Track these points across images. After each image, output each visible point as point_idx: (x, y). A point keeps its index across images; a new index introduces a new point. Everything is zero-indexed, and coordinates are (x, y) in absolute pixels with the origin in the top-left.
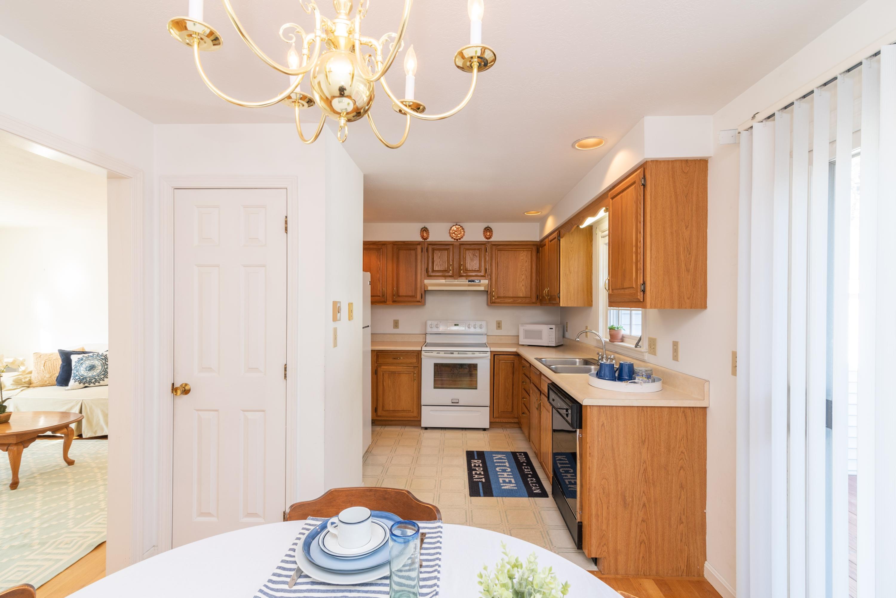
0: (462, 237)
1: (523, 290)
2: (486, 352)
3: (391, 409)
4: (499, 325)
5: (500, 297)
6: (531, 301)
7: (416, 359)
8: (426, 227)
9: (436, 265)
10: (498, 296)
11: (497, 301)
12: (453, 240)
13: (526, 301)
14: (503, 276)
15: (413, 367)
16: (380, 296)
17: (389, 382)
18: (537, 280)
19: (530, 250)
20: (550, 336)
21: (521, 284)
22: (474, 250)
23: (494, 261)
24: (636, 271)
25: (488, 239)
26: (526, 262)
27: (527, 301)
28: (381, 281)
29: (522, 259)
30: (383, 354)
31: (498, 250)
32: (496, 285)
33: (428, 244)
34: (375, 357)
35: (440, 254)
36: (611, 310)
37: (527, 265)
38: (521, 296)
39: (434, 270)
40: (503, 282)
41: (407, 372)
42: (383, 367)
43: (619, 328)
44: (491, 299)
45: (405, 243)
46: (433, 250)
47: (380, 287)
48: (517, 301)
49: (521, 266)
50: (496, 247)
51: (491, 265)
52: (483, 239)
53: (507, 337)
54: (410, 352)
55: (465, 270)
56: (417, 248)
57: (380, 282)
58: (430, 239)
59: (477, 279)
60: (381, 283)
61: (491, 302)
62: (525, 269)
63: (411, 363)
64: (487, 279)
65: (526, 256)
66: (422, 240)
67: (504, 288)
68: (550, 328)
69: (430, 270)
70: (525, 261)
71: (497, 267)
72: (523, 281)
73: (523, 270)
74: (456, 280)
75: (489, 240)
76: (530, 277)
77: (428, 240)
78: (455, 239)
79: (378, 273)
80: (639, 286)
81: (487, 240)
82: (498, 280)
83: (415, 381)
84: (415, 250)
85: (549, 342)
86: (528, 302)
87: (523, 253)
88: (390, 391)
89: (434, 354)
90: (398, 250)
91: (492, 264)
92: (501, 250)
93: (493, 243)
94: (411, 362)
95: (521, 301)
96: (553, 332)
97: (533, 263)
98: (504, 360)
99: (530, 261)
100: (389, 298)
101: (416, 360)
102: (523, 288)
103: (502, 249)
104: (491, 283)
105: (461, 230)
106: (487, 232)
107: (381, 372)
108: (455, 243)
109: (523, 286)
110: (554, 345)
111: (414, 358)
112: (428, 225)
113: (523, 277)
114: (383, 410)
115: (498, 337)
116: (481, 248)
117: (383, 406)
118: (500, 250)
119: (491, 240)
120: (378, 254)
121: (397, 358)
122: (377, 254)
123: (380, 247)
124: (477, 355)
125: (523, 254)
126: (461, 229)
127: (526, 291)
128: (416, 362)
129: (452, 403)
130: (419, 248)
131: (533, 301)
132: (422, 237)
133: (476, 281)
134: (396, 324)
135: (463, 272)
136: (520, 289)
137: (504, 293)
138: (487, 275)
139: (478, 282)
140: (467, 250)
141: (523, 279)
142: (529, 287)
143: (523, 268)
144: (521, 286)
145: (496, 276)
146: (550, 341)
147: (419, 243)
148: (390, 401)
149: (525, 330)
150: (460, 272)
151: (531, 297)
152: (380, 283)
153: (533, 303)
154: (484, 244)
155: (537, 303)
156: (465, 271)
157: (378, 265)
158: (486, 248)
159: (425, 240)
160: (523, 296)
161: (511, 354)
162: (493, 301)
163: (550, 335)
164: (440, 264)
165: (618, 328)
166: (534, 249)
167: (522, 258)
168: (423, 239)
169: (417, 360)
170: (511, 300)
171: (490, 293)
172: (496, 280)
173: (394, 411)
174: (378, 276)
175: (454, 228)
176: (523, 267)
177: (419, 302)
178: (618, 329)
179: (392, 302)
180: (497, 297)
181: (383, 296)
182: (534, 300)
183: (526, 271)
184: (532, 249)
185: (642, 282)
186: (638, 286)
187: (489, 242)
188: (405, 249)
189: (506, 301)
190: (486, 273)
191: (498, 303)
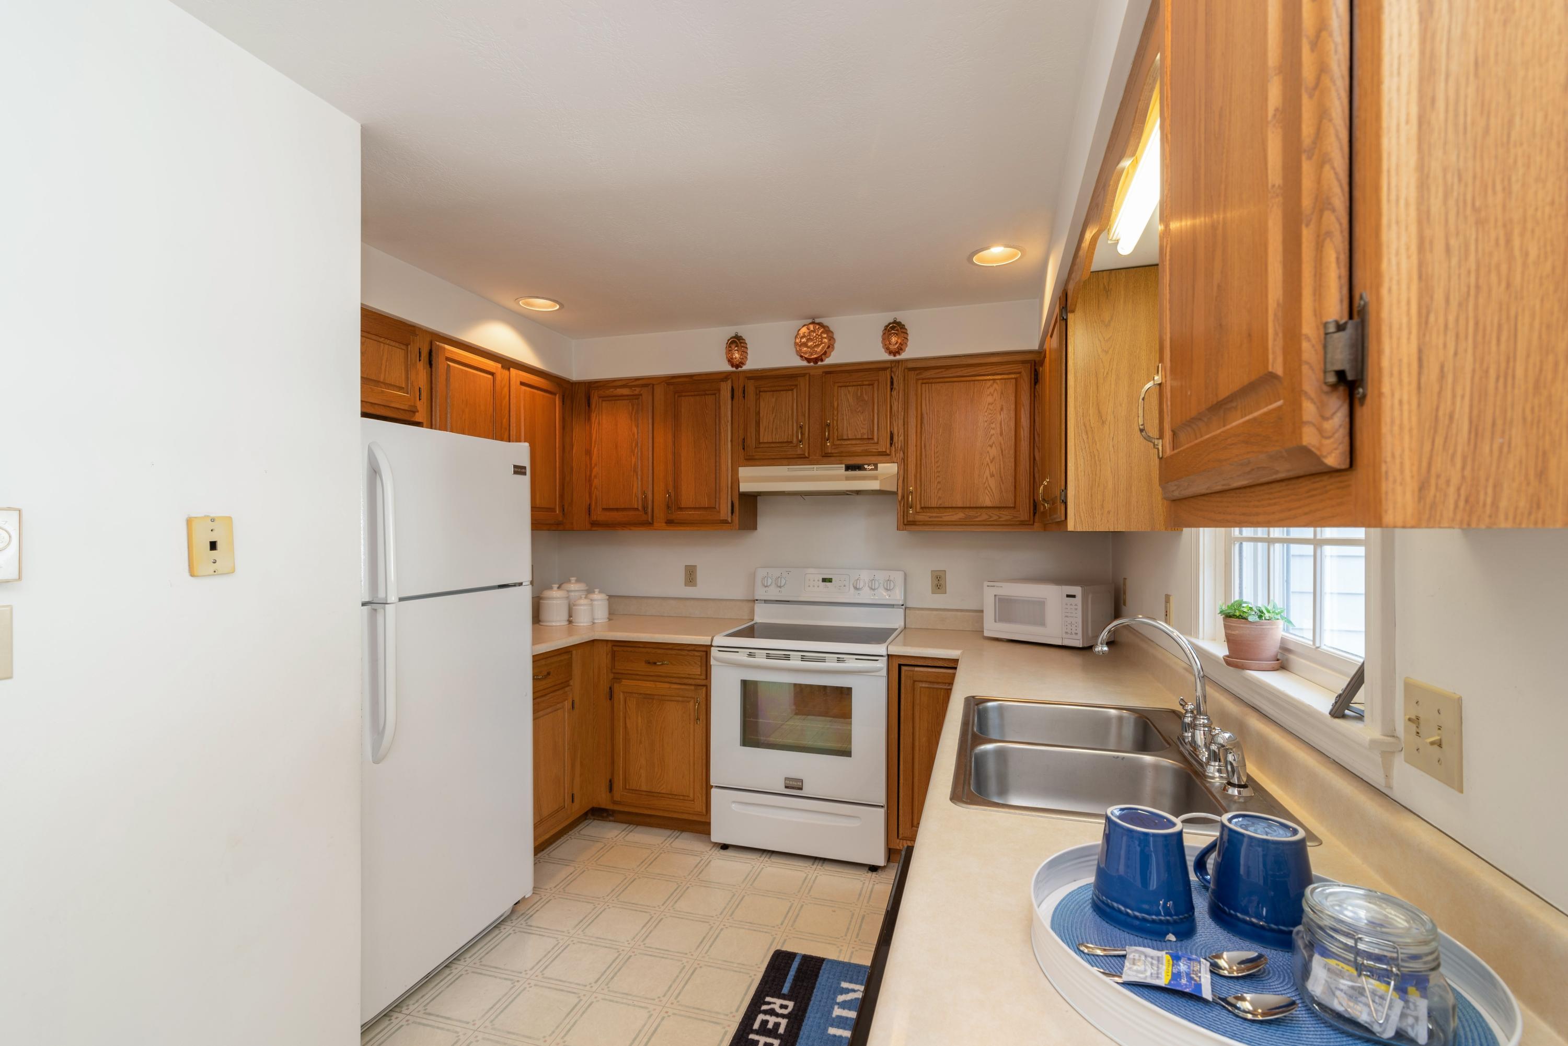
0: (825, 353)
1: (993, 487)
2: (874, 657)
3: (644, 788)
4: (939, 583)
5: (928, 508)
6: (1016, 517)
7: (701, 666)
8: (739, 335)
9: (765, 430)
10: (923, 506)
11: (919, 518)
12: (805, 363)
13: (1000, 517)
14: (937, 452)
15: (693, 687)
16: (637, 509)
17: (640, 718)
18: (1034, 459)
19: (1013, 376)
20: (1066, 616)
21: (987, 471)
22: (860, 385)
23: (912, 412)
24: (1285, 242)
25: (895, 356)
26: (1002, 409)
27: (1004, 518)
28: (639, 473)
29: (989, 404)
30: (625, 649)
31: (922, 383)
32: (918, 475)
33: (746, 377)
34: (609, 656)
35: (774, 400)
36: (1245, 544)
37: (1005, 418)
38: (988, 503)
39: (761, 441)
40: (938, 467)
41: (680, 699)
42: (624, 682)
43: (1267, 615)
44: (905, 514)
45: (694, 378)
46: (758, 393)
47: (638, 487)
48: (977, 517)
49: (986, 421)
50: (917, 374)
51: (905, 423)
52: (883, 356)
53: (959, 613)
54: (688, 649)
55: (838, 440)
56: (719, 390)
57: (637, 475)
58: (749, 366)
59: (868, 462)
60: (639, 478)
61: (905, 523)
62: (999, 430)
63: (688, 676)
64: (895, 460)
65: (1002, 393)
66: (729, 368)
67: (939, 483)
68: (1068, 596)
69: (751, 442)
70: (999, 408)
71: (921, 428)
72: (991, 462)
73: (992, 432)
74: (815, 466)
75: (898, 357)
76: (1012, 452)
77: (744, 368)
78: (809, 360)
79: (634, 455)
80: (1310, 351)
81: (892, 358)
82: (924, 461)
83: (698, 723)
84: (715, 394)
85: (1064, 636)
86: (1006, 521)
87: (991, 385)
88: (641, 742)
89: (742, 657)
90: (678, 396)
91: (906, 419)
92: (931, 383)
93: (910, 365)
94: (689, 674)
95: (987, 517)
96: (1076, 605)
97: (1022, 410)
98: (926, 682)
99: (1013, 407)
100: (660, 514)
101: (699, 670)
102: (992, 483)
103: (933, 378)
104: (906, 471)
105: (821, 335)
106: (890, 334)
107: (622, 694)
108: (812, 372)
109: (992, 476)
110: (1079, 644)
111: (695, 663)
112: (744, 331)
113: (994, 452)
114: (626, 789)
115: (935, 613)
116: (878, 380)
117: (625, 780)
118: (928, 382)
119: (903, 356)
120: (633, 410)
121: (655, 663)
122: (631, 408)
123: (636, 392)
124: (852, 664)
125: (991, 390)
126: (822, 333)
127: (1001, 492)
128: (701, 675)
129: (786, 787)
130: (726, 389)
131: (1022, 519)
132: (730, 361)
133: (866, 466)
134: (691, 576)
135: (833, 444)
136: (985, 483)
137: (940, 498)
138: (895, 451)
139: (872, 470)
140: (841, 387)
141: (993, 458)
142: (1011, 479)
143: (994, 429)
144: (987, 478)
145: (919, 452)
146: (1067, 633)
147: (724, 376)
148: (640, 768)
149: (999, 599)
150: (823, 445)
151: (1014, 508)
152: (637, 478)
153: (1023, 524)
154: (885, 369)
155: (1033, 525)
156: (839, 442)
157: (634, 435)
158: (892, 378)
159: (737, 368)
160: (994, 505)
161: (946, 665)
162: (910, 519)
163: (1069, 615)
164: (775, 427)
165: (1262, 612)
166: (1024, 374)
167: (990, 399)
168: (732, 366)
169: (704, 668)
170: (960, 515)
171: (903, 497)
172: (919, 462)
173: (650, 793)
174: (633, 460)
175: (804, 330)
176: (993, 426)
177: (725, 522)
178: (1260, 617)
179: (666, 523)
180: (922, 508)
181: (645, 508)
182: (1024, 514)
183: (1001, 434)
184: (1020, 373)
185: (1335, 309)
186: (1305, 345)
187: (898, 362)
188: (693, 393)
189: (945, 519)
190: (891, 444)
191: (925, 524)
